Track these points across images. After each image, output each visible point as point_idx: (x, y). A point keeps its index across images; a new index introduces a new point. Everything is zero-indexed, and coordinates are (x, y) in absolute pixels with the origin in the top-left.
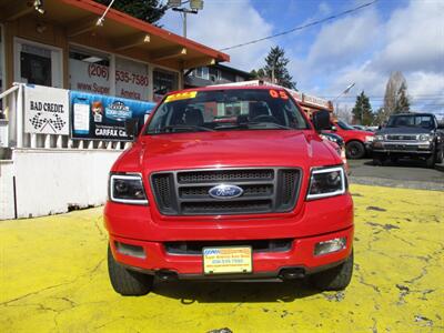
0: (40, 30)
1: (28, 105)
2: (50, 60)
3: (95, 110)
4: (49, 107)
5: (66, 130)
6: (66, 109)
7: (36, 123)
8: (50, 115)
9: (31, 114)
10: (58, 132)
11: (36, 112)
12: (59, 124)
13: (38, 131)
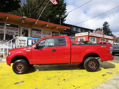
0: (26, 25)
1: (19, 40)
2: (28, 31)
3: (33, 41)
4: (23, 41)
5: (26, 45)
6: (27, 41)
7: (20, 44)
8: (23, 42)
9: (19, 42)
10: (24, 45)
11: (20, 42)
12: (25, 44)
13: (20, 45)
